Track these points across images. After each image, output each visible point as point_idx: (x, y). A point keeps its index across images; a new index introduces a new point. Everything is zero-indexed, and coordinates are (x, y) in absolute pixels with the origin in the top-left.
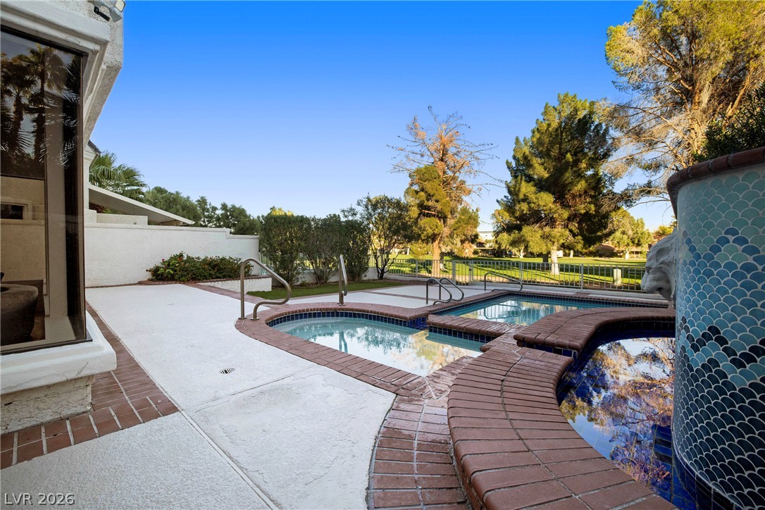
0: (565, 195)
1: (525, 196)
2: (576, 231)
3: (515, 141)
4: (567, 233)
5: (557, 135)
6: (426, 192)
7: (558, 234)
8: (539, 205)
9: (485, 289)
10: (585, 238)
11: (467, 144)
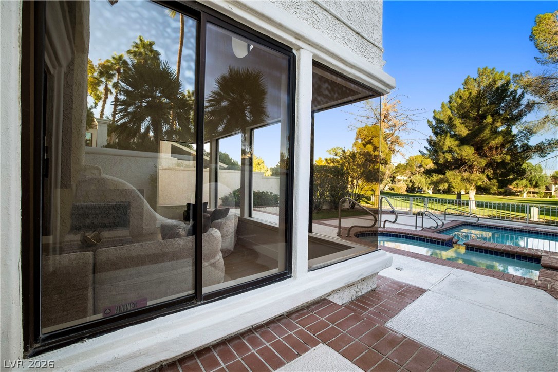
0: (483, 147)
1: (449, 148)
2: (491, 176)
3: (441, 106)
4: (484, 177)
5: (476, 101)
6: (373, 145)
7: (477, 178)
8: (462, 155)
9: (445, 220)
10: (499, 182)
11: (404, 109)
